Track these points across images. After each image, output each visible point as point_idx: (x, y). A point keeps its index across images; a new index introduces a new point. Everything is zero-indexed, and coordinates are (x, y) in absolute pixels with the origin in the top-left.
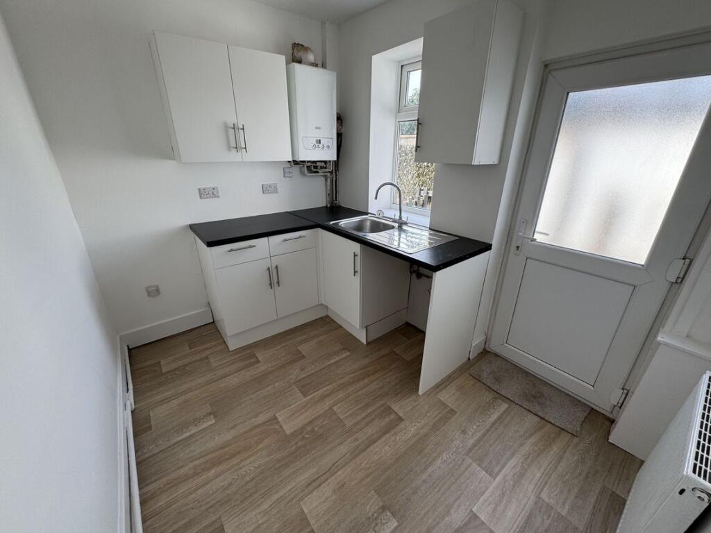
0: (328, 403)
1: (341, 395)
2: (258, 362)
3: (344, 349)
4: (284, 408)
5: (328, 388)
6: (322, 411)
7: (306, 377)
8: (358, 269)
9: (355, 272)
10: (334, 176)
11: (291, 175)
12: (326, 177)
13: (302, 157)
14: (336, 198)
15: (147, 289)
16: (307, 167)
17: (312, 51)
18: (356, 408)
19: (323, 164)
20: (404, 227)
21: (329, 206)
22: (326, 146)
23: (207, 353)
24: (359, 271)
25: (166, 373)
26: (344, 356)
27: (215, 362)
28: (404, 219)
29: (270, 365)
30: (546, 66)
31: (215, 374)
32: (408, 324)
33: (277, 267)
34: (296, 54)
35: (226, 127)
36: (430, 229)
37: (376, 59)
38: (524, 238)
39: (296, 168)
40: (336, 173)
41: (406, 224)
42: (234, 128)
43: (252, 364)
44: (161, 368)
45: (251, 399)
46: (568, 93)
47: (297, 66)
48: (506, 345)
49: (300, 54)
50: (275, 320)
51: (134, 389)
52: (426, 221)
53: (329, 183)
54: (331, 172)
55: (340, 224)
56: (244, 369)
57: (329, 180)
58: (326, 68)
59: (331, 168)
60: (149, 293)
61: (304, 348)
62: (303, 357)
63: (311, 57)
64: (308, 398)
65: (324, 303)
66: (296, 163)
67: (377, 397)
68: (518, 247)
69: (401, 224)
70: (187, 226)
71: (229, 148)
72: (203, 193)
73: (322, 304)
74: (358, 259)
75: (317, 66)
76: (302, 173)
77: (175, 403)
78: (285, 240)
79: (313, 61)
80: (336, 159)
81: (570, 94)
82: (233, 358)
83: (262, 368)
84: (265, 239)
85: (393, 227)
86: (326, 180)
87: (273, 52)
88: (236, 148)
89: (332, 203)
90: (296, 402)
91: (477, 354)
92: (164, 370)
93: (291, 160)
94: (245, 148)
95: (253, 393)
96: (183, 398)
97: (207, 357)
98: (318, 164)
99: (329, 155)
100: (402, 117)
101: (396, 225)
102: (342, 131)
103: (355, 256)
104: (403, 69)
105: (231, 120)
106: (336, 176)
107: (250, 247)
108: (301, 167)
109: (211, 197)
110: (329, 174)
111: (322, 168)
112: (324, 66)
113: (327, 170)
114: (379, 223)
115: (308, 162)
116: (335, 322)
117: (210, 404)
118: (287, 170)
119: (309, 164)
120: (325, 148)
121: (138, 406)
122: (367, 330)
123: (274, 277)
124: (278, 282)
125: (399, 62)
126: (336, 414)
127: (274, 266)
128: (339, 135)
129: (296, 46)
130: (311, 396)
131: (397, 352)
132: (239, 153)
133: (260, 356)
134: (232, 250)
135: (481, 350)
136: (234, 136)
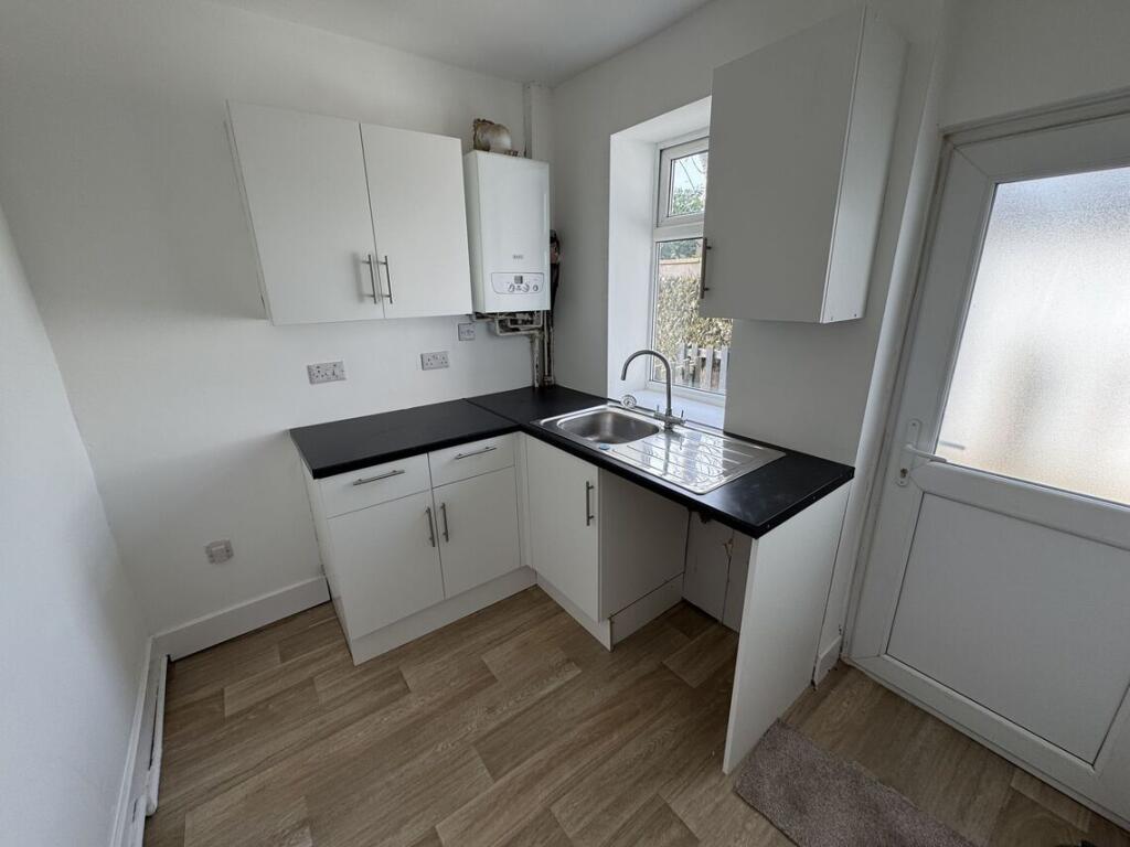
0: (542, 793)
1: (567, 773)
2: (407, 690)
3: (568, 661)
4: (454, 809)
5: (539, 755)
6: (531, 817)
7: (497, 729)
8: (595, 511)
9: (589, 518)
10: (546, 336)
11: (472, 336)
12: (531, 337)
13: (490, 307)
14: (549, 371)
15: (208, 549)
16: (500, 321)
17: (507, 131)
18: (599, 810)
19: (527, 317)
20: (677, 429)
21: (537, 385)
22: (531, 286)
23: (313, 669)
24: (596, 516)
25: (232, 717)
26: (569, 676)
27: (326, 691)
28: (676, 414)
29: (428, 699)
30: (946, 137)
31: (321, 723)
32: (685, 603)
33: (443, 507)
34: (480, 136)
35: (356, 261)
36: (726, 433)
37: (617, 140)
38: (916, 454)
39: (481, 325)
40: (549, 329)
41: (680, 423)
42: (370, 263)
43: (394, 698)
44: (223, 706)
45: (389, 784)
46: (997, 184)
47: (481, 155)
48: (886, 656)
49: (488, 137)
50: (440, 603)
51: (163, 760)
52: (717, 417)
53: (537, 348)
54: (542, 329)
55: (559, 423)
56: (378, 709)
57: (537, 342)
58: (531, 158)
59: (540, 322)
60: (211, 556)
61: (495, 659)
62: (493, 679)
63: (506, 141)
64: (501, 782)
65: (528, 563)
66: (479, 316)
67: (639, 781)
68: (904, 472)
69: (670, 424)
70: (286, 431)
71: (361, 297)
72: (316, 375)
73: (527, 566)
74: (595, 494)
75: (515, 154)
76: (491, 333)
77: (239, 792)
78: (460, 457)
79: (509, 148)
80: (548, 308)
81: (1000, 186)
82: (359, 683)
83: (414, 704)
84: (422, 458)
85: (656, 430)
86: (532, 342)
87: (442, 134)
88: (374, 296)
89: (543, 381)
90: (477, 794)
91: (827, 672)
92: (228, 711)
93: (470, 312)
94: (390, 296)
95: (392, 770)
96: (253, 783)
97: (311, 681)
98: (518, 316)
99: (539, 301)
100: (664, 234)
101: (661, 425)
102: (559, 259)
103: (588, 488)
104: (664, 156)
105: (365, 250)
106: (549, 334)
107: (395, 473)
108: (488, 323)
109: (329, 380)
110: (536, 332)
111: (525, 322)
112: (527, 154)
113: (533, 326)
114: (628, 420)
115: (501, 314)
116: (551, 599)
117: (307, 797)
118: (465, 329)
119: (503, 317)
120: (531, 290)
121: (163, 801)
122: (612, 623)
123: (438, 525)
124: (446, 534)
125: (657, 144)
126: (558, 825)
127: (438, 504)
128: (555, 267)
129: (481, 124)
130: (508, 777)
131: (671, 668)
132: (380, 304)
133: (411, 676)
134: (360, 482)
135: (833, 663)
136: (369, 276)
